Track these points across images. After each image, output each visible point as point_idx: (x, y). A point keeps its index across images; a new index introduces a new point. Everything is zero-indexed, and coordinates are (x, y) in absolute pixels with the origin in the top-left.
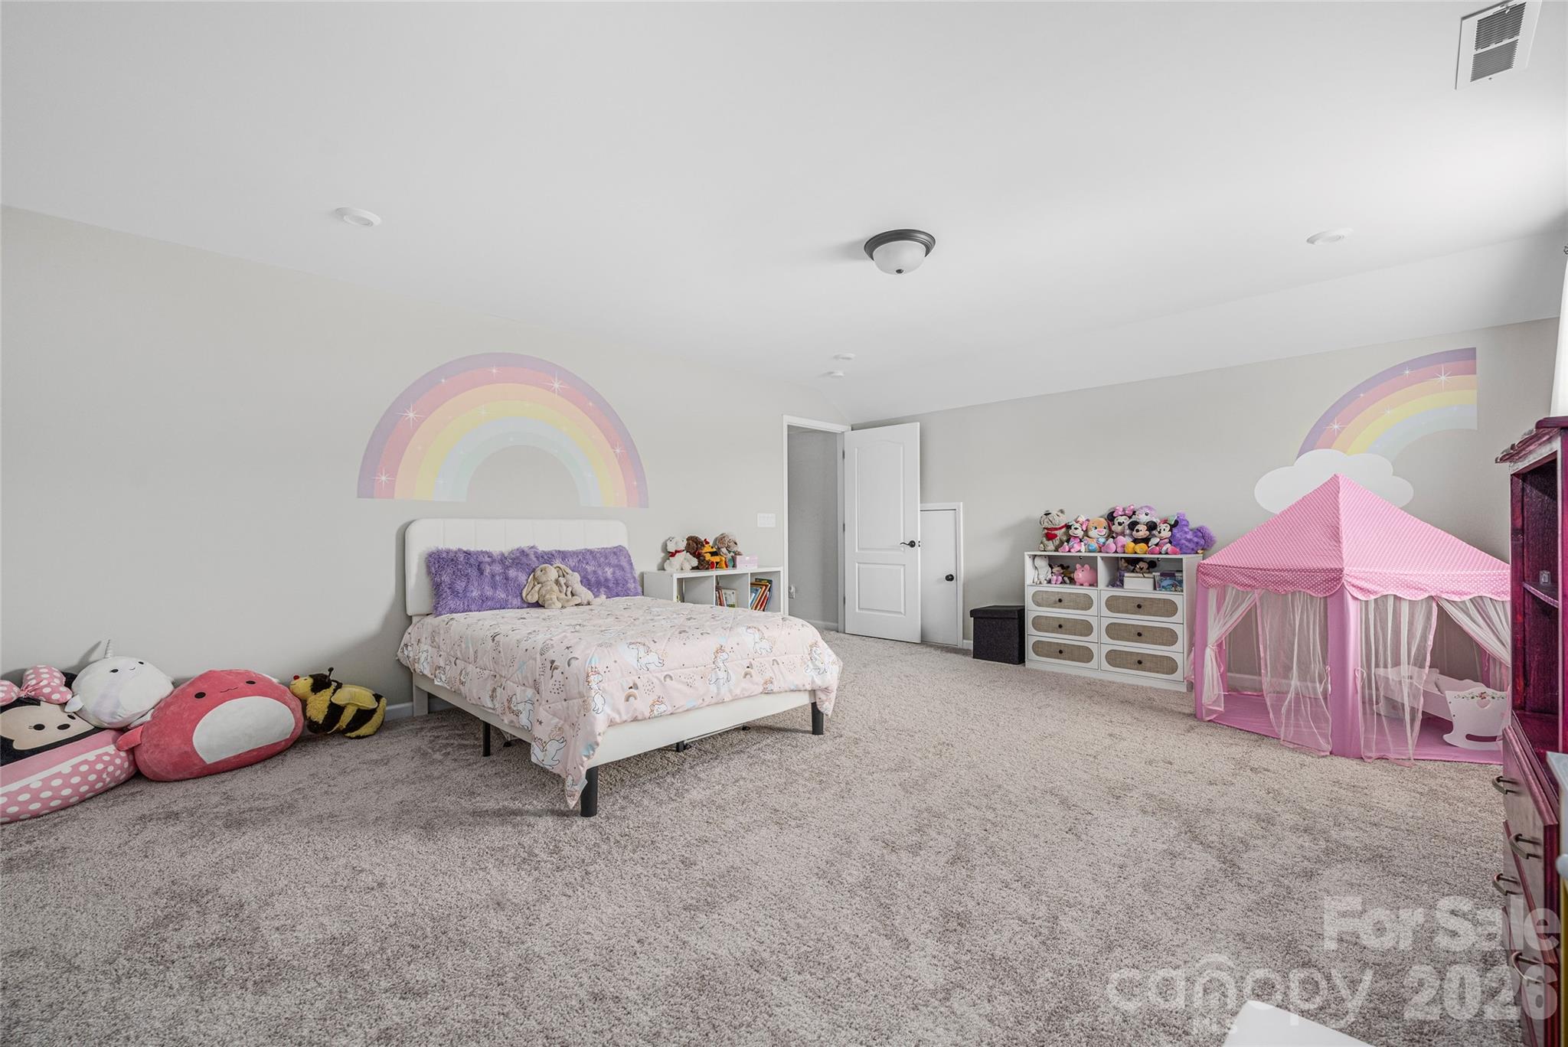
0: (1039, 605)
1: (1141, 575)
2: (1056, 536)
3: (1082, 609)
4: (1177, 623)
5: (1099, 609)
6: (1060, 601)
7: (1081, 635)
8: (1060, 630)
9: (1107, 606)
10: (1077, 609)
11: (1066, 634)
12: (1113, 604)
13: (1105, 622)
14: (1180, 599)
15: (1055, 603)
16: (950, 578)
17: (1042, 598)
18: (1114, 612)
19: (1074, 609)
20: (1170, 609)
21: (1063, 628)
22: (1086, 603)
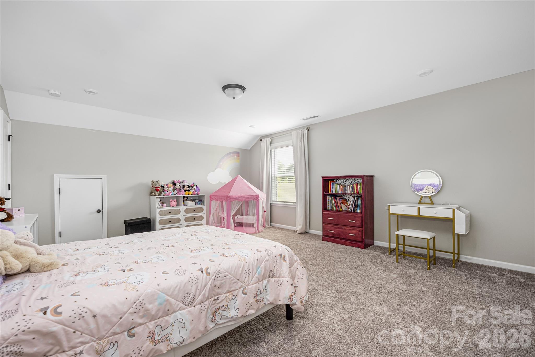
0: (161, 215)
1: (192, 201)
2: (159, 190)
3: (177, 214)
4: (203, 214)
5: (182, 213)
6: (170, 212)
7: (177, 223)
8: (170, 223)
9: (185, 212)
10: (175, 214)
11: (173, 224)
12: (187, 211)
13: (184, 217)
14: (204, 207)
15: (168, 213)
16: (99, 211)
17: (163, 213)
18: (187, 213)
19: (174, 215)
20: (202, 210)
21: (171, 222)
22: (178, 212)
